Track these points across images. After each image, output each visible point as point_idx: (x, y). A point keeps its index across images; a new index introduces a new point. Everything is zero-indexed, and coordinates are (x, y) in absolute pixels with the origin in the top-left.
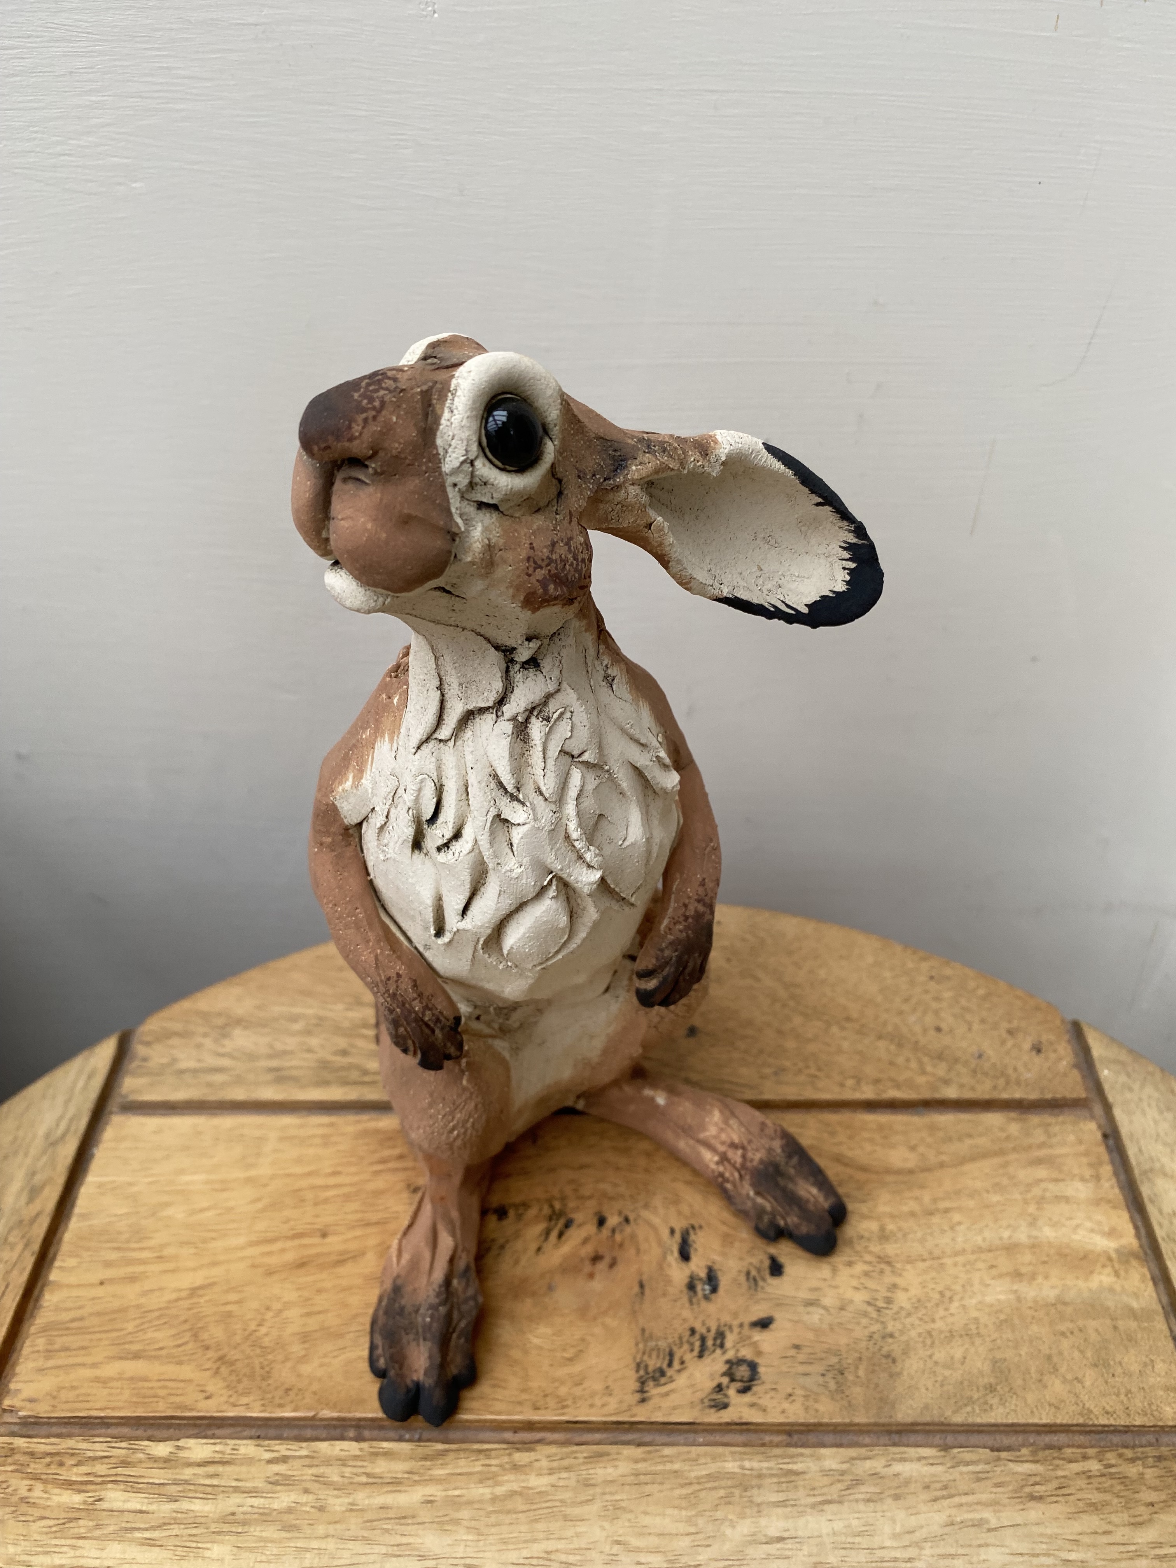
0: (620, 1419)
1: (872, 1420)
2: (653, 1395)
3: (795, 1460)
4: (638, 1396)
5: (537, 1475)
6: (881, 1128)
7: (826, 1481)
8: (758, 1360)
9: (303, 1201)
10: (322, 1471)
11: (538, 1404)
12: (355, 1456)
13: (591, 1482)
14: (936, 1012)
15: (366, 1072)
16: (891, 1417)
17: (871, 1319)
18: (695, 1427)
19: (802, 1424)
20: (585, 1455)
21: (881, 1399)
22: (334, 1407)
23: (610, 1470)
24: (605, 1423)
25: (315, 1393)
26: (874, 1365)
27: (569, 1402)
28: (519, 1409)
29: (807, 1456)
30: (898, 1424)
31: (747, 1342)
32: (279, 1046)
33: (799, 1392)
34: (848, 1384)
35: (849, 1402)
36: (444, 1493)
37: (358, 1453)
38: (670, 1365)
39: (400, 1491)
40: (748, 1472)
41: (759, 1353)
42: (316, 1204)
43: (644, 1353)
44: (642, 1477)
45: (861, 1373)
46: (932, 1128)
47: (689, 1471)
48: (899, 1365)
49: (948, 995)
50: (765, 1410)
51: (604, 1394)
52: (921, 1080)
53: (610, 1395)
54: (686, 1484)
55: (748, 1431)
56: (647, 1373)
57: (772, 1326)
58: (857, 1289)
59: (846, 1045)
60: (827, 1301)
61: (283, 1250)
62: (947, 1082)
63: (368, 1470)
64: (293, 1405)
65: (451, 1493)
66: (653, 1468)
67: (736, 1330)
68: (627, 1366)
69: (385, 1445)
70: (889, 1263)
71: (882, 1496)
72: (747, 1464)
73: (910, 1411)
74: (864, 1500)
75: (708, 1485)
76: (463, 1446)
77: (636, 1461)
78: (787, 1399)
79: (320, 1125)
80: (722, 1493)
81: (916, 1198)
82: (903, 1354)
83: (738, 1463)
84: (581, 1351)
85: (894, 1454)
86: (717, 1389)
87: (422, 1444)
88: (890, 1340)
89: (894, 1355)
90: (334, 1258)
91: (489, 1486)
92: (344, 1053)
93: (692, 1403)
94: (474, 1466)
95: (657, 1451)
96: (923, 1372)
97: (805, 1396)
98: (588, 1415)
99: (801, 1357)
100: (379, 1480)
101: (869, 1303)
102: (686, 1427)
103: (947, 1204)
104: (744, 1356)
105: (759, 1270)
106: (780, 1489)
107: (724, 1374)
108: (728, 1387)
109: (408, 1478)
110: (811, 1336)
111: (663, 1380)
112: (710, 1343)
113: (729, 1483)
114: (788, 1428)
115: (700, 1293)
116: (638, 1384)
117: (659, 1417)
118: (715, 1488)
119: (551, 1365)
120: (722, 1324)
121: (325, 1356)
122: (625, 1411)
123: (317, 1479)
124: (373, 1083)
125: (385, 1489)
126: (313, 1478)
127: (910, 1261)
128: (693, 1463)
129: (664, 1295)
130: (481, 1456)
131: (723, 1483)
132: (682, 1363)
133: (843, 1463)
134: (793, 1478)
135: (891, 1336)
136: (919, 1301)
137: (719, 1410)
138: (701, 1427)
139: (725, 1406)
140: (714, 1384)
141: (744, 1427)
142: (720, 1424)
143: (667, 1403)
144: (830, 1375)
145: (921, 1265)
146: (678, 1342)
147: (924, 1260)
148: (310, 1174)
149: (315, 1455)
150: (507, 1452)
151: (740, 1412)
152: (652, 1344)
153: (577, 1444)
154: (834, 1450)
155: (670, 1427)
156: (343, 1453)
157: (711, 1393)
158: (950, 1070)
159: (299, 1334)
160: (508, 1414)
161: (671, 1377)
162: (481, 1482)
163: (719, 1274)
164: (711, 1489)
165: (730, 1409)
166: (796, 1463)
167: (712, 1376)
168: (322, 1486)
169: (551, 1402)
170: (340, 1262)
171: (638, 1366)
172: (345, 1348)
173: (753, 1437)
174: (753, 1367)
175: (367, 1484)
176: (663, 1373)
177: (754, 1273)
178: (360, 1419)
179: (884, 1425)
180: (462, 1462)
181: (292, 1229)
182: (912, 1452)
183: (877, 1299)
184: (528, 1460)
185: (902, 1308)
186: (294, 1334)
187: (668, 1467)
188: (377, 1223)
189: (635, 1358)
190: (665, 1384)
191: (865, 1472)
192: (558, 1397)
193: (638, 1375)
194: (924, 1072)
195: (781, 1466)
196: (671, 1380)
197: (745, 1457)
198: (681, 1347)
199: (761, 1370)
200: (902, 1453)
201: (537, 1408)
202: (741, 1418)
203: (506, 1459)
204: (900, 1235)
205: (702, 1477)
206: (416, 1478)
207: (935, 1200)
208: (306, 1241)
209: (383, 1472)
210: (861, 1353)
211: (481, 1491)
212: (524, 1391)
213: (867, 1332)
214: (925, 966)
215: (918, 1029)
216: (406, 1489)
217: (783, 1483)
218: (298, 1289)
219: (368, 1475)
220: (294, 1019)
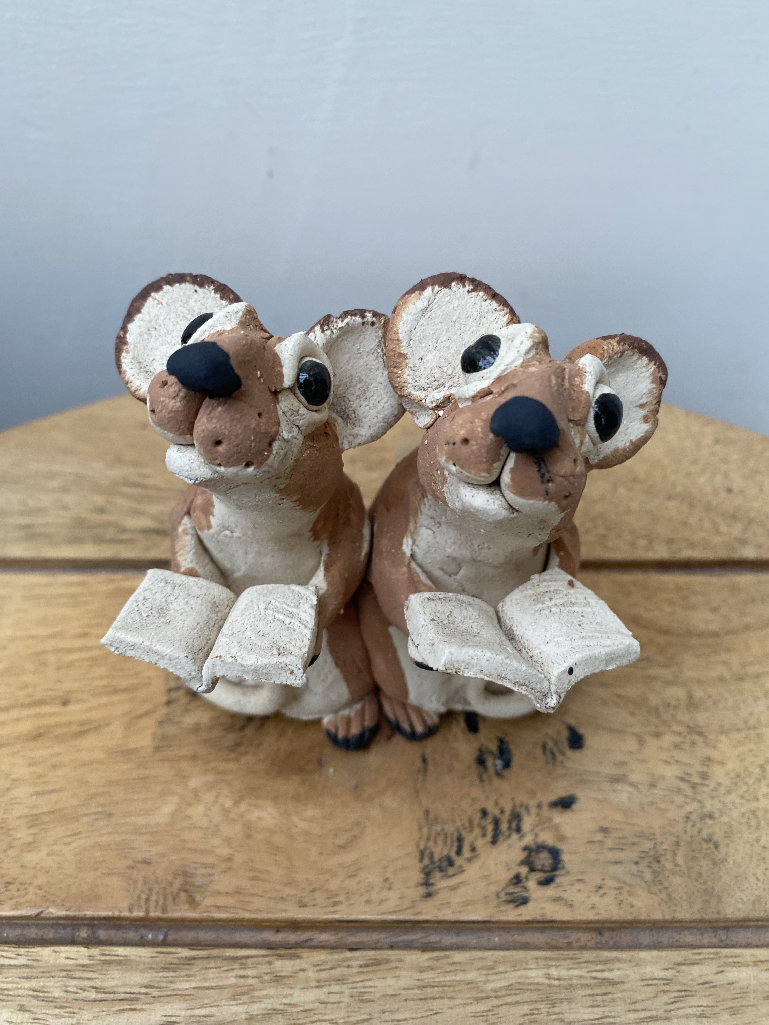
0: (402, 917)
1: (697, 917)
2: (440, 889)
3: (610, 966)
4: (423, 890)
5: (302, 989)
6: (679, 589)
7: (650, 991)
8: (560, 846)
9: (44, 664)
10: (41, 984)
11: (305, 900)
12: (83, 966)
13: (368, 997)
14: (726, 474)
15: (123, 530)
16: (719, 913)
17: (686, 796)
18: (491, 925)
19: (616, 922)
20: (360, 963)
21: (706, 891)
22: (62, 905)
23: (390, 981)
24: (383, 922)
25: (40, 887)
26: (694, 851)
27: (341, 898)
28: (281, 906)
29: (625, 961)
30: (728, 920)
31: (547, 825)
32: (32, 503)
33: (610, 883)
34: (667, 874)
35: (669, 895)
36: (189, 1013)
37: (86, 962)
38: (459, 852)
39: (134, 1010)
40: (556, 983)
41: (562, 838)
42: (59, 669)
43: (428, 839)
44: (429, 990)
45: (680, 860)
46: (734, 589)
47: (485, 982)
48: (723, 850)
49: (735, 457)
50: (571, 906)
51: (382, 888)
52: (717, 540)
53: (390, 889)
54: (482, 998)
55: (552, 928)
56: (433, 862)
57: (575, 806)
58: (667, 762)
59: (634, 506)
60: (635, 777)
61: (18, 720)
62: (743, 542)
63: (98, 984)
64: (13, 902)
65: (196, 1012)
66: (442, 979)
67: (534, 811)
68: (408, 854)
69: (121, 951)
70: (700, 734)
71: (716, 1010)
72: (554, 972)
73: (740, 906)
74: (695, 1016)
75: (509, 999)
76: (216, 952)
77: (421, 970)
78: (596, 891)
79: (71, 584)
80: (525, 1009)
81: (724, 663)
82: (726, 837)
83: (544, 971)
84: (355, 837)
85: (726, 957)
86: (515, 881)
87: (165, 950)
88: (710, 822)
89: (715, 838)
90: (74, 728)
91: (245, 1003)
92: (101, 510)
93: (486, 897)
94: (227, 978)
95: (446, 957)
96: (751, 857)
97: (617, 889)
98: (365, 913)
99: (610, 843)
100: (111, 996)
101: (682, 779)
102: (480, 925)
103: (757, 669)
104: (544, 842)
105: (556, 743)
106: (595, 1003)
107: (522, 863)
108: (527, 878)
109: (147, 994)
110: (618, 817)
111: (451, 871)
112: (504, 826)
113: (534, 996)
114: (597, 925)
115: (491, 769)
116: (423, 876)
117: (447, 915)
118: (517, 1003)
119: (321, 853)
120: (518, 803)
121: (56, 843)
122: (408, 908)
123: (35, 994)
124: (130, 541)
125: (117, 1008)
126: (31, 993)
127: (723, 731)
128: (490, 972)
129: (451, 770)
130: (236, 966)
131: (527, 996)
132: (473, 849)
133: (666, 969)
134: (610, 989)
135: (711, 816)
136: (738, 776)
137: (517, 906)
138: (497, 925)
139: (525, 901)
140: (511, 874)
141: (547, 925)
142: (519, 922)
143: (456, 898)
144: (645, 863)
145: (736, 736)
146: (467, 825)
147: (739, 730)
148: (54, 636)
149: (34, 963)
150: (267, 959)
151: (543, 908)
152: (438, 828)
153: (352, 949)
154: (655, 953)
155: (461, 925)
156: (69, 962)
157: (507, 886)
158: (745, 530)
159: (27, 816)
160: (269, 912)
161: (461, 867)
162: (234, 997)
163: (512, 747)
164: (511, 1004)
165: (530, 905)
166: (611, 970)
167: (508, 867)
168: (40, 1003)
169: (320, 898)
170: (81, 734)
171: (422, 853)
172: (78, 833)
173: (559, 938)
174: (555, 853)
175: (95, 1001)
176: (451, 863)
177: (551, 745)
178: (93, 919)
179: (710, 922)
180: (211, 974)
181: (30, 696)
182: (747, 954)
183: (689, 775)
184: (290, 969)
185: (720, 784)
186: (20, 817)
187: (460, 976)
188: (126, 690)
189: (418, 846)
190: (453, 875)
191: (693, 980)
192: (328, 891)
193: (422, 865)
194: (718, 532)
195: (594, 974)
196: (462, 871)
197: (551, 963)
198: (471, 831)
199: (565, 857)
200: (735, 957)
201: (303, 905)
202: (544, 915)
203: (265, 968)
204: (709, 702)
205: (501, 989)
206: (156, 993)
207: (744, 665)
208: (45, 709)
209: (116, 986)
210: (678, 836)
211: (234, 1009)
212: (287, 884)
213: (683, 813)
214: (709, 430)
215: (708, 489)
216: (144, 1007)
217: (597, 995)
218: (31, 765)
219: (97, 989)
220: (51, 476)
